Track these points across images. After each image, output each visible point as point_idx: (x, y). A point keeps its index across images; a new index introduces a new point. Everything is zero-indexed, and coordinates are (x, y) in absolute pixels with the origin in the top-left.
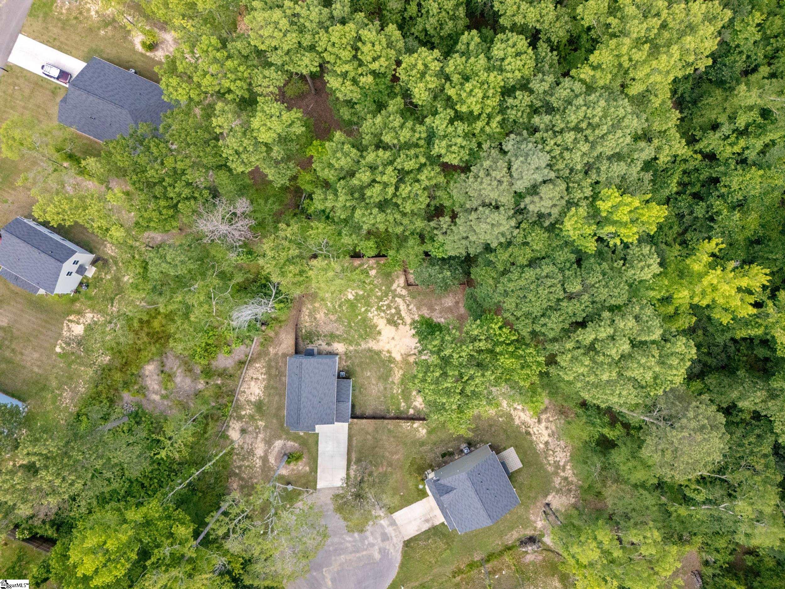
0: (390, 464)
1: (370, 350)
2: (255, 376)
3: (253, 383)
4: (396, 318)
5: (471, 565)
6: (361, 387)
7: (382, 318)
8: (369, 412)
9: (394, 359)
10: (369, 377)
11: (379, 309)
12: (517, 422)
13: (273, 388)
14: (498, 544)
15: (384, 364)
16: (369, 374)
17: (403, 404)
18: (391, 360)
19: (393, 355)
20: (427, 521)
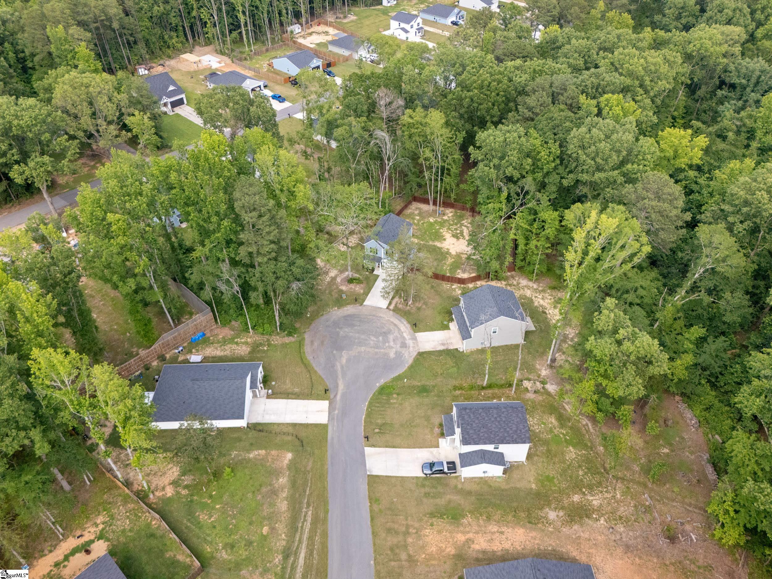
1: (435, 246)
4: (459, 235)
7: (449, 233)
11: (449, 229)
12: (536, 304)
14: (502, 379)
15: (442, 254)
18: (448, 253)
19: (450, 251)
20: (443, 344)
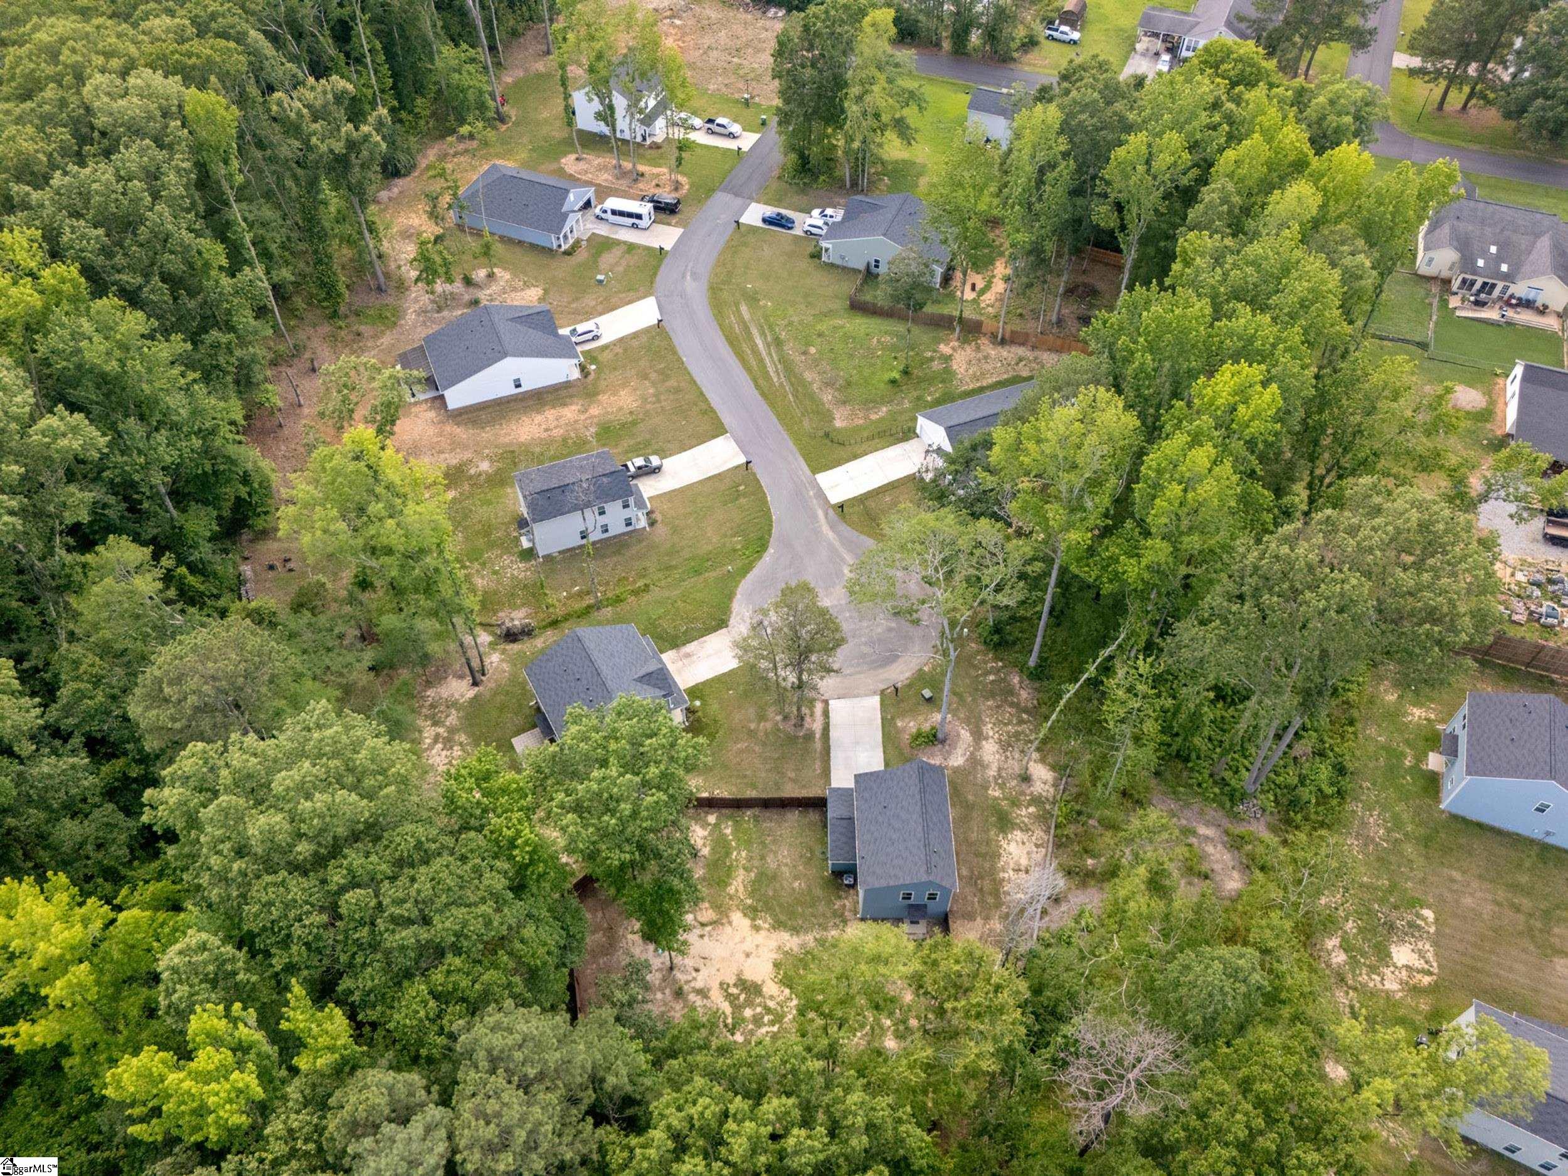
0: (751, 733)
1: (795, 930)
2: (1022, 875)
3: (1024, 862)
4: (742, 997)
5: (618, 600)
6: (810, 859)
7: (772, 997)
8: (793, 816)
9: (745, 915)
10: (796, 878)
11: (779, 1017)
13: (984, 856)
14: (569, 629)
15: (766, 903)
16: (796, 884)
17: (728, 831)
18: (752, 912)
19: (747, 922)
20: (688, 655)
